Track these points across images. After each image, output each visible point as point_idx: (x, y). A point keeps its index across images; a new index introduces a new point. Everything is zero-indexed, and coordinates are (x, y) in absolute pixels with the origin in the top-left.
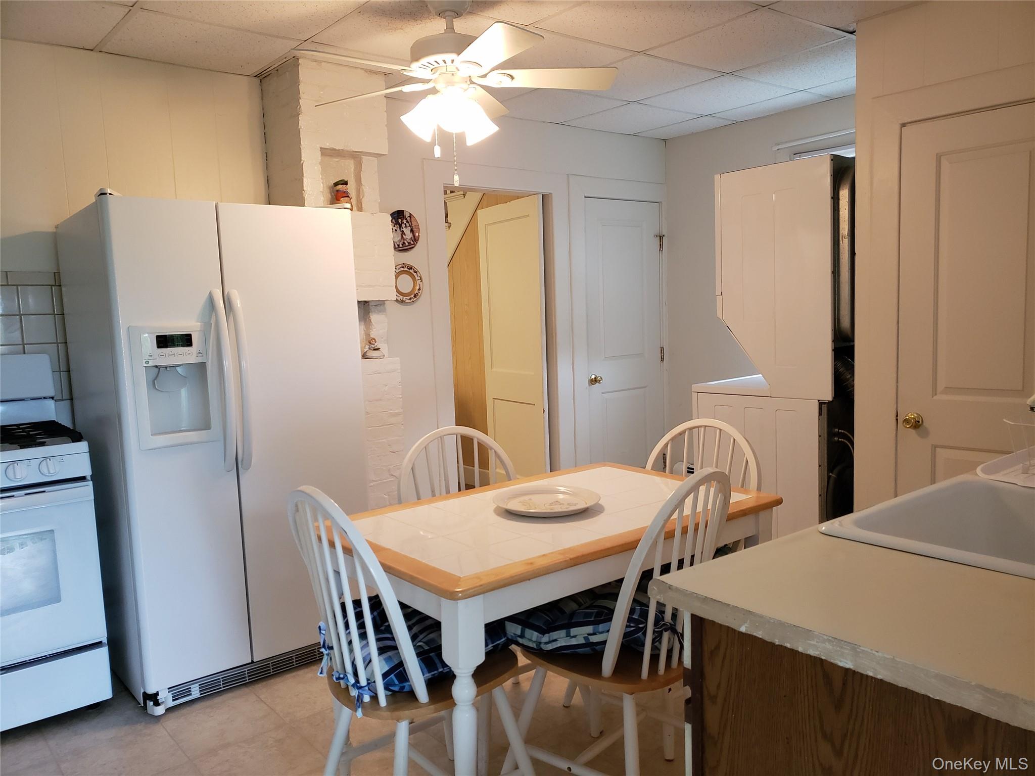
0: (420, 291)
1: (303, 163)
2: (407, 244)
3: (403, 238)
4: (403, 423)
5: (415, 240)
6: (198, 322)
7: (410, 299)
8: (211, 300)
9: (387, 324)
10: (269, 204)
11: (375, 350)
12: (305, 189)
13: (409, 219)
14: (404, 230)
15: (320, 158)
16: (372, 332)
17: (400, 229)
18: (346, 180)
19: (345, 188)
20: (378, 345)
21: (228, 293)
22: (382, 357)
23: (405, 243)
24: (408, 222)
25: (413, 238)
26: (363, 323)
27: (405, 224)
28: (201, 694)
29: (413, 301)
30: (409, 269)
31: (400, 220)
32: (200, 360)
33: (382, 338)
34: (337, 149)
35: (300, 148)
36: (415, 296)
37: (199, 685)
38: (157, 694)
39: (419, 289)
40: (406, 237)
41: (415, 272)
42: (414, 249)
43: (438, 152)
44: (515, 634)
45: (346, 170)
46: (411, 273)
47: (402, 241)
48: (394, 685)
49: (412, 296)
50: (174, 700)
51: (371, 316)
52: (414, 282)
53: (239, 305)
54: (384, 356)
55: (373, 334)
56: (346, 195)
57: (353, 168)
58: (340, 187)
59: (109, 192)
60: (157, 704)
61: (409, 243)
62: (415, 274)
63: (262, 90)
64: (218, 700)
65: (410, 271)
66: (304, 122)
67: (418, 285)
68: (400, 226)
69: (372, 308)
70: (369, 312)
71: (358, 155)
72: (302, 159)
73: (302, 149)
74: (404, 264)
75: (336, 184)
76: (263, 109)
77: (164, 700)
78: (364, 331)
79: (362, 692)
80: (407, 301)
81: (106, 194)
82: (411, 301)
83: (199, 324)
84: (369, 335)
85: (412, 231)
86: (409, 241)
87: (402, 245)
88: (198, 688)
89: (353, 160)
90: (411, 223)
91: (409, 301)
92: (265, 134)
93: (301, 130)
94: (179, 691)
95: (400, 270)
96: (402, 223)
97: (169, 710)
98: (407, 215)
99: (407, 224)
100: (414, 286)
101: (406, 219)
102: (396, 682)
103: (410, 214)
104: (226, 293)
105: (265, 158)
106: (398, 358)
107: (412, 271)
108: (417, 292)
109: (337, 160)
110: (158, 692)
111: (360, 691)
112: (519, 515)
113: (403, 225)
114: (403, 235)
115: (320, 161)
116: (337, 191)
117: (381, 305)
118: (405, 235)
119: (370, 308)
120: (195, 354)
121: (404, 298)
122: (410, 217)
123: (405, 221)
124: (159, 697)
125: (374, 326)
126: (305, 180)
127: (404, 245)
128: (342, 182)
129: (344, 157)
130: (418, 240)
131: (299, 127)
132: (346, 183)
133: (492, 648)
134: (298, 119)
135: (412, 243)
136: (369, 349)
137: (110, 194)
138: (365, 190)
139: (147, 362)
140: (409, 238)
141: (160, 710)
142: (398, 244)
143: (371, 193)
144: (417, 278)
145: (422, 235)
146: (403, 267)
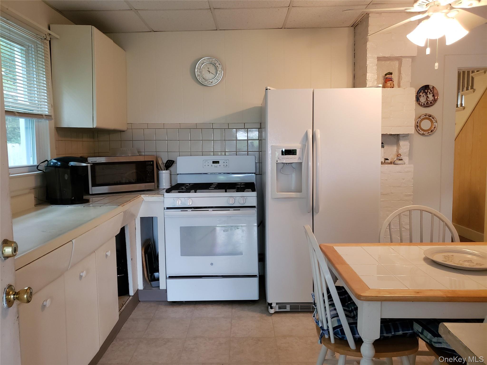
0: (435, 129)
1: (367, 66)
2: (429, 103)
3: (427, 100)
4: (412, 200)
5: (435, 101)
6: (300, 144)
7: (428, 133)
8: (306, 135)
9: (409, 146)
10: (354, 88)
11: (399, 160)
12: (367, 79)
13: (432, 89)
14: (429, 95)
15: (377, 62)
16: (400, 151)
17: (426, 95)
18: (391, 72)
19: (391, 76)
20: (402, 157)
21: (315, 131)
22: (403, 164)
23: (428, 103)
24: (432, 91)
25: (434, 99)
26: (396, 146)
27: (430, 92)
28: (290, 310)
29: (430, 134)
30: (429, 117)
31: (426, 91)
32: (299, 161)
33: (406, 154)
34: (387, 56)
35: (366, 59)
36: (431, 132)
37: (290, 306)
38: (271, 304)
39: (435, 128)
40: (430, 99)
41: (433, 118)
42: (434, 106)
43: (428, 51)
44: (417, 330)
45: (393, 67)
46: (430, 119)
47: (426, 102)
48: (339, 334)
49: (430, 131)
50: (279, 309)
51: (400, 142)
52: (432, 124)
53: (319, 137)
54: (405, 163)
55: (400, 152)
56: (391, 80)
57: (398, 65)
58: (388, 76)
59: (269, 88)
60: (272, 308)
61: (431, 102)
62: (433, 119)
63: (355, 33)
64: (296, 315)
65: (430, 118)
66: (369, 45)
67: (434, 125)
68: (426, 94)
69: (401, 138)
70: (399, 140)
71: (400, 58)
72: (367, 64)
73: (367, 59)
74: (426, 114)
75: (386, 75)
76: (354, 42)
77: (274, 308)
78: (396, 150)
79: (324, 333)
80: (426, 134)
81: (267, 89)
82: (429, 134)
83: (300, 145)
84: (398, 152)
85: (433, 96)
86: (431, 101)
87: (426, 104)
88: (289, 307)
89: (398, 61)
90: (433, 91)
91: (427, 134)
92: (354, 54)
93: (367, 50)
94: (282, 306)
95: (423, 117)
96: (428, 92)
97: (276, 312)
98: (431, 87)
99: (431, 92)
100: (431, 126)
101: (431, 90)
102: (340, 334)
103: (433, 86)
104: (314, 131)
105: (354, 65)
106: (413, 165)
107: (431, 118)
108: (433, 129)
109: (389, 62)
110: (272, 303)
111: (323, 332)
112: (437, 263)
113: (428, 93)
114: (428, 99)
115: (376, 64)
116: (387, 78)
117: (406, 136)
118: (429, 98)
119: (400, 138)
120: (297, 159)
121: (425, 132)
122: (433, 88)
123: (429, 91)
124: (272, 306)
125: (401, 147)
126: (368, 74)
127: (428, 104)
128: (389, 74)
129: (393, 60)
130: (437, 101)
131: (367, 48)
132: (391, 74)
133: (402, 334)
134: (367, 44)
135: (433, 102)
136: (397, 159)
137: (269, 89)
138: (402, 76)
139: (277, 161)
140: (431, 100)
141: (272, 311)
142: (424, 103)
143: (406, 78)
144: (434, 121)
145: (440, 99)
146: (425, 116)
